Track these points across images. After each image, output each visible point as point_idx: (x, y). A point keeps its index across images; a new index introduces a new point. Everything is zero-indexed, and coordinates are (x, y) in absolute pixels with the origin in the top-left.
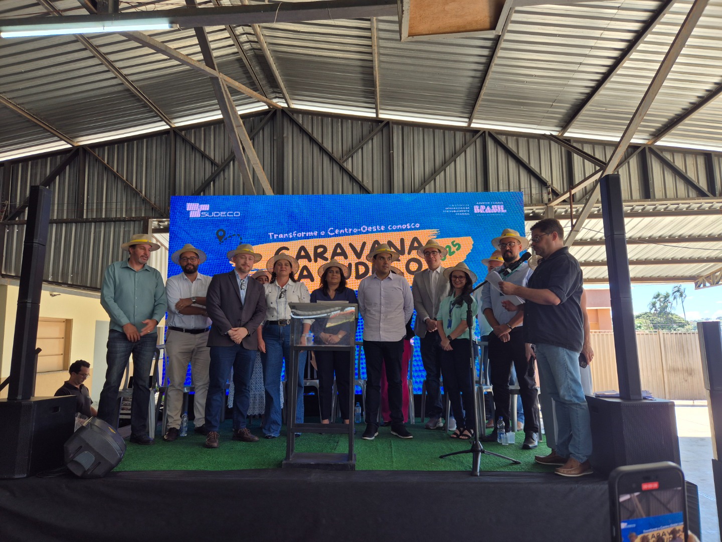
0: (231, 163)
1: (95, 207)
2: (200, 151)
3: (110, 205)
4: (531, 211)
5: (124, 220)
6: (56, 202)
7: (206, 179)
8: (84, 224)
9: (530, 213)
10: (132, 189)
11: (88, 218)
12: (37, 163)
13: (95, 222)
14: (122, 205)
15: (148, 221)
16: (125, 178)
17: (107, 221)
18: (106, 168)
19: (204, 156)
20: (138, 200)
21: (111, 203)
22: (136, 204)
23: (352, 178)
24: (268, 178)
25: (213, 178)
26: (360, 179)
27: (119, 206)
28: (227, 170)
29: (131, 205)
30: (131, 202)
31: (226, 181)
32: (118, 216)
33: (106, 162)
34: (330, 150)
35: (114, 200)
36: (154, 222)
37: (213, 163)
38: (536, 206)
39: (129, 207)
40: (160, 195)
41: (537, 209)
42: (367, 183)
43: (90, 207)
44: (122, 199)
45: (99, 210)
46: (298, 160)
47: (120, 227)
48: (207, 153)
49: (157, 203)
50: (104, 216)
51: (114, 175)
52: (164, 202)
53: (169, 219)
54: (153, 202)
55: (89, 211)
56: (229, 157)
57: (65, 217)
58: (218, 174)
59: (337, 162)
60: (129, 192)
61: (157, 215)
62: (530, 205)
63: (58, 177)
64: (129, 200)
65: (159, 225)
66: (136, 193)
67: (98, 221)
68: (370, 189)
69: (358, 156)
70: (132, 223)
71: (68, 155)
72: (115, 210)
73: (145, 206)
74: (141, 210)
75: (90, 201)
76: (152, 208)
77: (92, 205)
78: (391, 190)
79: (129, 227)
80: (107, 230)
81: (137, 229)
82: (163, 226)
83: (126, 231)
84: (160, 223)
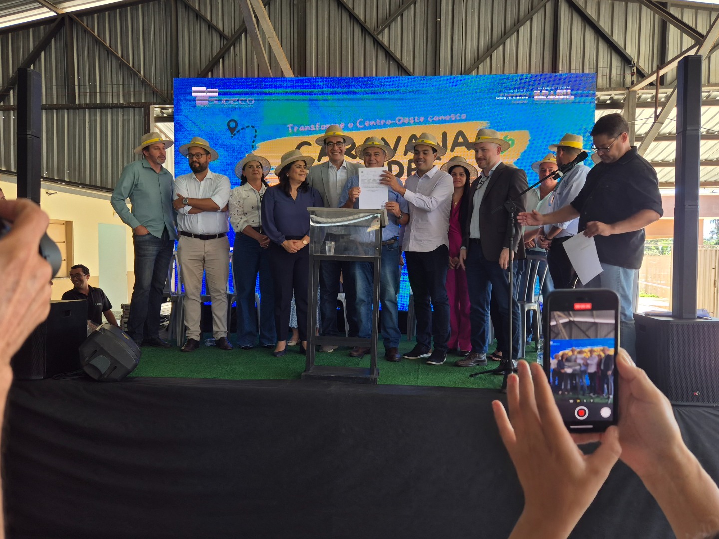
0: (243, 35)
1: (88, 91)
2: (205, 20)
3: (105, 88)
4: (608, 97)
5: (122, 107)
6: (44, 84)
7: (213, 57)
8: (77, 111)
9: (607, 100)
10: (129, 68)
11: (81, 103)
12: (18, 35)
13: (89, 109)
14: (118, 88)
15: (149, 107)
16: (120, 55)
17: (103, 107)
18: (97, 42)
19: (211, 27)
20: (137, 82)
21: (106, 85)
22: (134, 87)
23: (389, 55)
24: (287, 57)
25: (222, 55)
26: (399, 56)
27: (115, 90)
28: (238, 45)
29: (129, 87)
30: (129, 85)
31: (237, 58)
32: (115, 101)
33: (96, 34)
34: (362, 18)
35: (109, 82)
36: (156, 109)
37: (221, 35)
38: (615, 90)
39: (126, 91)
40: (161, 76)
41: (616, 95)
42: (407, 62)
43: (82, 91)
44: (118, 81)
45: (93, 94)
46: (323, 32)
47: (118, 116)
48: (214, 23)
49: (158, 85)
50: (98, 102)
51: (107, 51)
52: (166, 84)
53: (173, 106)
54: (153, 85)
55: (82, 94)
56: (240, 27)
57: (55, 103)
58: (228, 50)
59: (370, 34)
60: (126, 73)
61: (159, 101)
62: (607, 90)
63: (43, 54)
64: (126, 82)
65: (163, 113)
66: (134, 74)
67: (93, 107)
68: (411, 69)
69: (396, 27)
70: (131, 110)
71: (53, 25)
72: (111, 94)
73: (145, 90)
74: (140, 95)
75: (82, 83)
76: (153, 92)
77: (85, 89)
78: (436, 71)
79: (129, 115)
80: (104, 118)
81: (137, 117)
82: (167, 114)
83: (125, 120)
84: (163, 111)
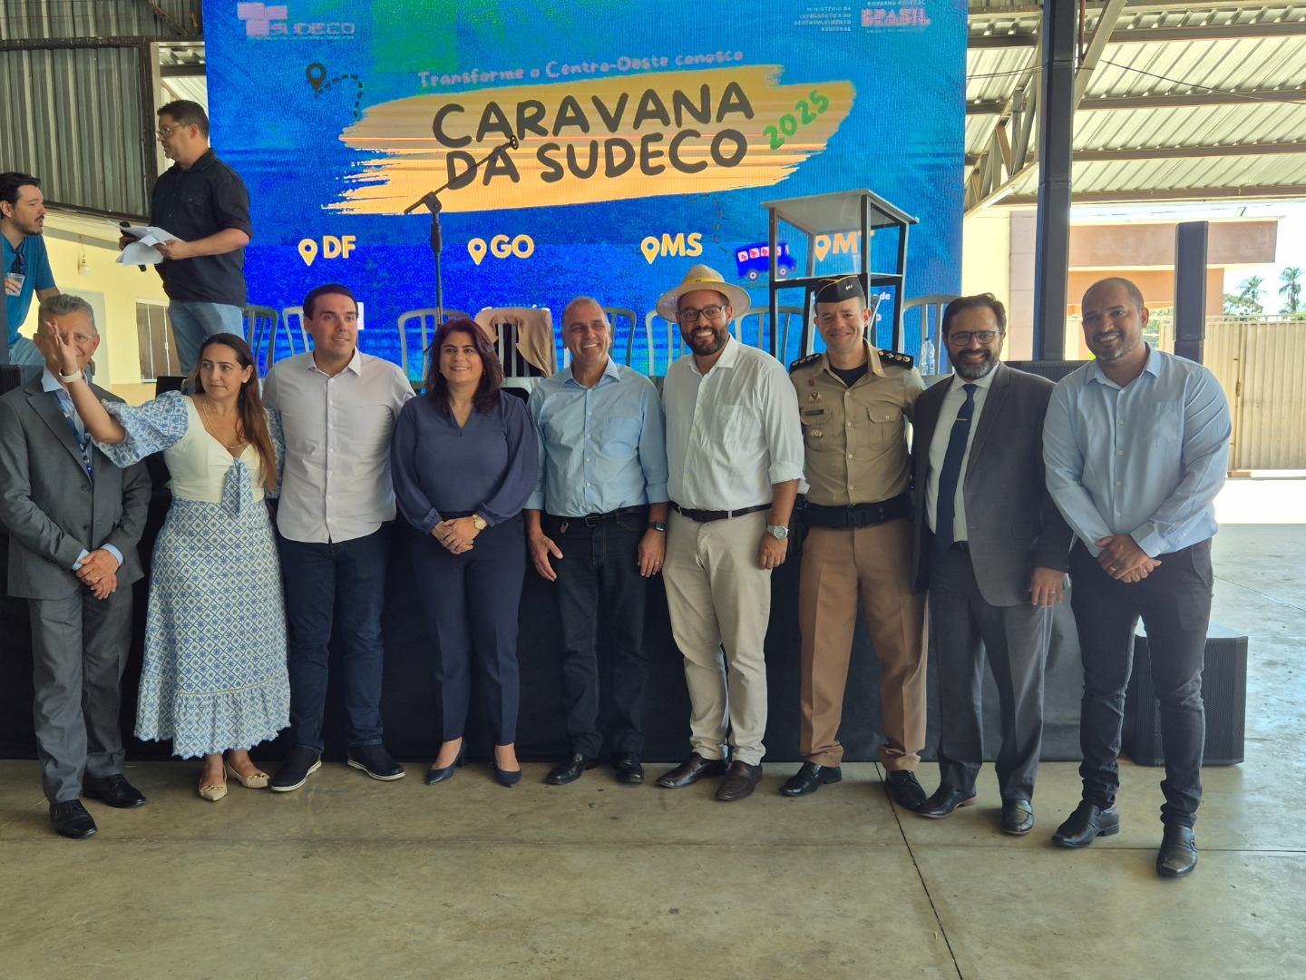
1: (24, 13)
3: (58, 8)
4: (1010, 24)
5: (95, 45)
8: (6, 54)
9: (1008, 30)
11: (13, 38)
13: (30, 49)
14: (85, 7)
15: (149, 46)
17: (56, 45)
21: (60, 2)
22: (117, 6)
29: (107, 8)
32: (80, 34)
36: (162, 50)
38: (1020, 10)
39: (101, 13)
43: (12, 13)
45: (34, 20)
47: (86, 62)
49: (165, 3)
50: (46, 36)
52: (180, 2)
54: (155, 2)
55: (13, 20)
61: (168, 33)
62: (1006, 9)
65: (175, 58)
70: (113, 51)
72: (70, 19)
73: (139, 11)
74: (129, 20)
75: (11, 0)
76: (155, 16)
77: (18, 8)
79: (108, 62)
80: (59, 67)
81: (125, 66)
82: (183, 59)
83: (103, 71)
84: (175, 53)
